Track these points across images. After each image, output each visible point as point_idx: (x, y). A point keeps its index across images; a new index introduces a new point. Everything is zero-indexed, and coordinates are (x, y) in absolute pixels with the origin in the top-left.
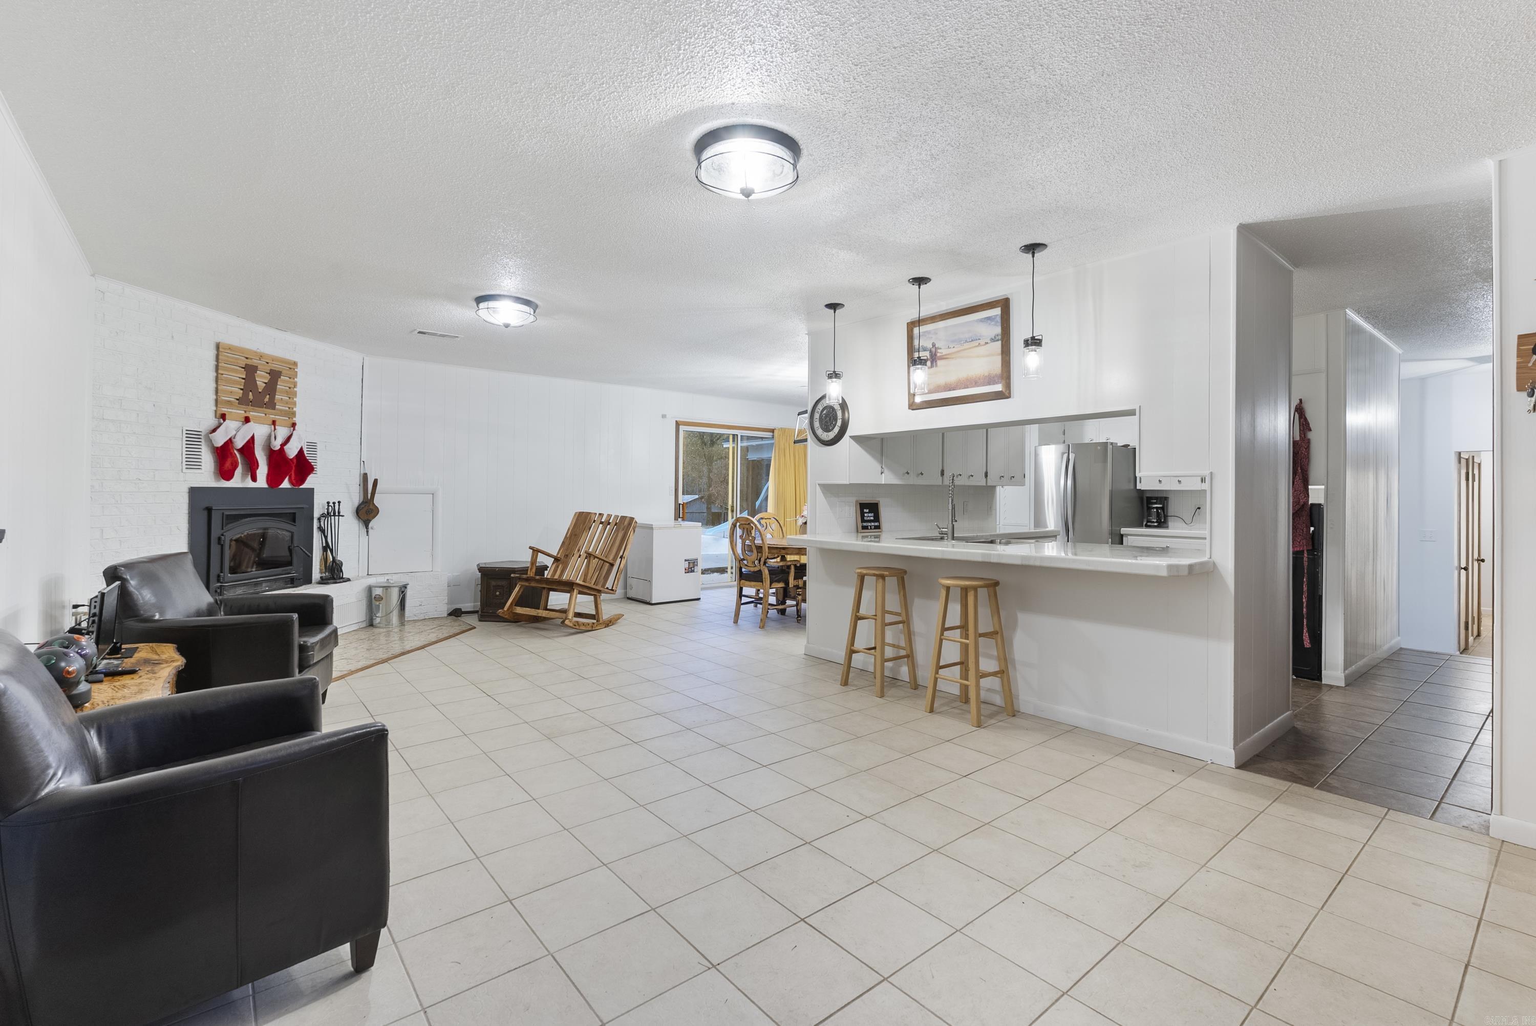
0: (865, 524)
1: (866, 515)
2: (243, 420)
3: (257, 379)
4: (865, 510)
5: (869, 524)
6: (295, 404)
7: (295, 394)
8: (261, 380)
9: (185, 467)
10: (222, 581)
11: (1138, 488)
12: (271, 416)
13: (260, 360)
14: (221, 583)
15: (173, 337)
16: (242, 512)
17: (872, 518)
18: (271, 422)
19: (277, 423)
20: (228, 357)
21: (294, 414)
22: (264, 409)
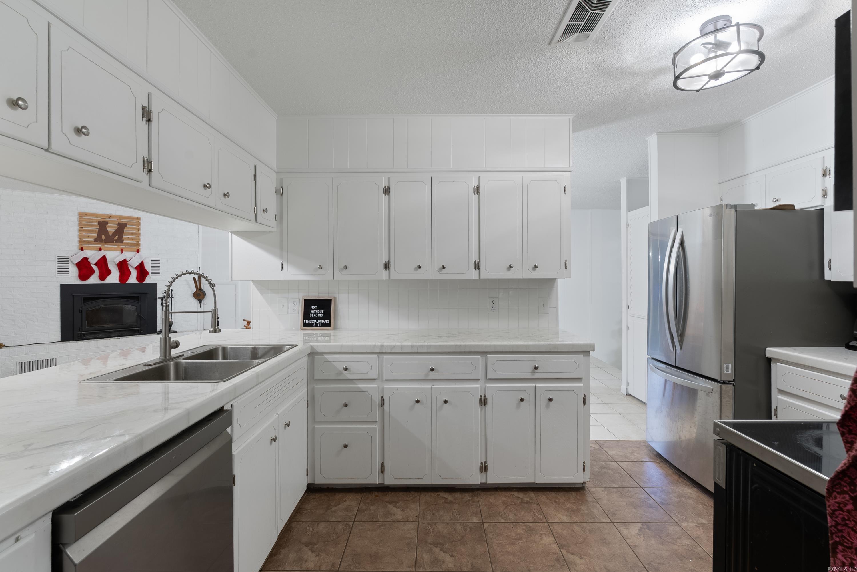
0: (309, 321)
1: (312, 311)
2: (99, 249)
3: (107, 228)
4: (312, 307)
5: (315, 321)
6: (139, 239)
7: (140, 234)
8: (111, 229)
9: (57, 274)
10: (81, 330)
11: (826, 278)
12: (121, 247)
13: (110, 218)
14: (81, 331)
15: (47, 212)
16: (96, 296)
17: (320, 315)
18: (120, 250)
19: (124, 250)
20: (85, 219)
21: (138, 245)
22: (114, 243)
